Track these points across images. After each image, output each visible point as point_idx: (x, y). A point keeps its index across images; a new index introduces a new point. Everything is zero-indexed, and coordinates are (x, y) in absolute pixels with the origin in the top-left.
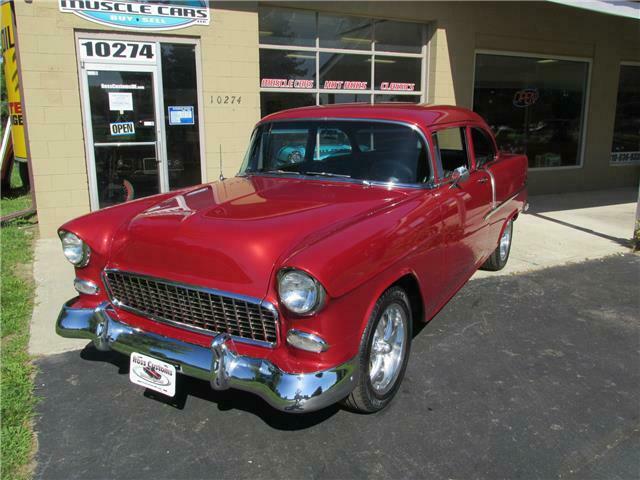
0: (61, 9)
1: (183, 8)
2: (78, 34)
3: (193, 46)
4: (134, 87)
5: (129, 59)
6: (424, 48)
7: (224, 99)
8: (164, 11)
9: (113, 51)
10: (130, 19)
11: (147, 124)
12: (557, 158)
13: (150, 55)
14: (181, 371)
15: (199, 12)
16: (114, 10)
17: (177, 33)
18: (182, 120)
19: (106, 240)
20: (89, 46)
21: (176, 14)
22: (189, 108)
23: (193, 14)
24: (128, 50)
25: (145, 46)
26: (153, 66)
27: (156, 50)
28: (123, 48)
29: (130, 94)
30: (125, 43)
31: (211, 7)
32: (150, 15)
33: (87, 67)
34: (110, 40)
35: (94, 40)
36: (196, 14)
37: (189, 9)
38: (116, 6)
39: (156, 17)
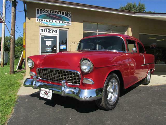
0: (37, 21)
1: (65, 22)
2: (40, 27)
3: (67, 30)
4: (52, 40)
5: (51, 33)
6: (125, 32)
7: (74, 43)
8: (60, 22)
9: (48, 31)
10: (52, 24)
11: (54, 49)
12: (164, 62)
13: (56, 32)
14: (54, 92)
15: (69, 22)
16: (49, 22)
17: (63, 27)
18: (63, 48)
19: (38, 62)
20: (42, 30)
21: (63, 23)
22: (65, 45)
23: (67, 23)
24: (51, 31)
25: (55, 30)
26: (57, 35)
27: (58, 31)
28: (50, 30)
29: (51, 41)
30: (51, 29)
31: (72, 21)
32: (57, 23)
33: (41, 34)
34: (47, 29)
35: (44, 28)
36: (68, 23)
37: (66, 22)
38: (49, 21)
39: (58, 23)
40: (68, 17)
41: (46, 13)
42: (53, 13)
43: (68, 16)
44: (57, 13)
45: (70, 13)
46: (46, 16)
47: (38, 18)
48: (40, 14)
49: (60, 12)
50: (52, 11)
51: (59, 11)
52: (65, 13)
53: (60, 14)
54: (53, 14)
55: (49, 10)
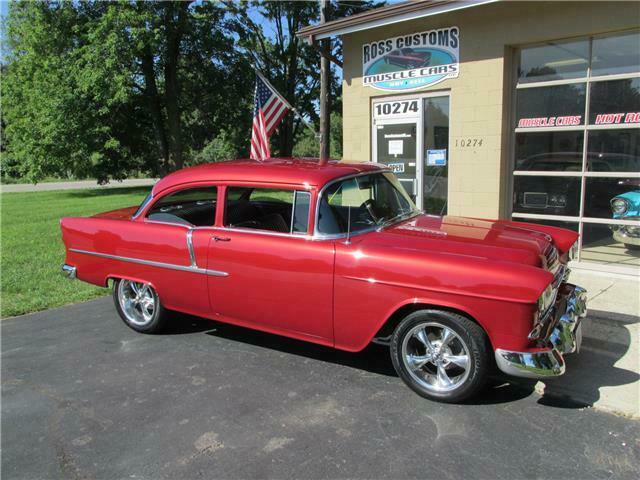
0: (364, 85)
1: (438, 67)
2: (373, 100)
3: (448, 96)
4: (404, 135)
5: (402, 113)
7: (467, 142)
8: (424, 72)
9: (393, 109)
10: (402, 83)
11: (411, 164)
13: (415, 110)
15: (450, 67)
16: (392, 79)
17: (433, 88)
18: (437, 162)
20: (379, 107)
21: (433, 73)
22: (442, 151)
23: (446, 70)
24: (403, 107)
25: (413, 103)
26: (416, 118)
27: (420, 105)
28: (399, 105)
29: (402, 142)
30: (401, 102)
32: (415, 78)
33: (376, 123)
34: (391, 101)
35: (382, 102)
36: (448, 69)
37: (443, 66)
38: (394, 75)
39: (418, 79)
40: (449, 49)
41: (386, 53)
42: (404, 47)
43: (447, 45)
44: (415, 44)
45: (455, 30)
46: (386, 61)
47: (366, 74)
48: (372, 61)
49: (424, 36)
50: (402, 40)
51: (420, 34)
52: (440, 33)
53: (424, 43)
54: (402, 50)
55: (394, 40)
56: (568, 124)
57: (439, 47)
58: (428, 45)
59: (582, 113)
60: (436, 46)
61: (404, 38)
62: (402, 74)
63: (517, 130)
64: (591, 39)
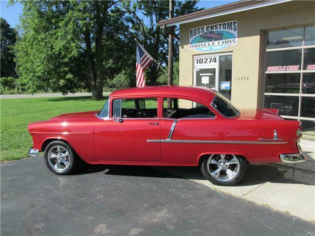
0: (190, 49)
1: (227, 40)
2: (195, 57)
3: (232, 55)
5: (209, 63)
7: (241, 78)
8: (220, 43)
9: (204, 61)
10: (209, 48)
11: (213, 89)
13: (215, 61)
15: (233, 41)
16: (204, 46)
17: (224, 51)
18: (226, 88)
20: (197, 60)
21: (224, 43)
22: (228, 82)
24: (209, 60)
25: (214, 58)
26: (215, 66)
27: (217, 60)
28: (207, 59)
29: (208, 77)
31: (238, 37)
32: (215, 46)
33: (196, 68)
34: (203, 57)
35: (199, 58)
36: (232, 42)
37: (229, 40)
38: (205, 44)
39: (217, 46)
40: (232, 32)
41: (201, 34)
42: (210, 30)
43: (231, 29)
44: (215, 29)
45: (235, 22)
46: (201, 37)
47: (191, 44)
48: (194, 37)
49: (220, 25)
50: (209, 27)
51: (218, 24)
52: (228, 23)
53: (220, 28)
54: (209, 32)
55: (205, 27)
56: (292, 69)
57: (228, 30)
58: (222, 29)
59: (300, 64)
60: (226, 30)
61: (210, 26)
62: (209, 44)
63: (266, 72)
64: (305, 27)
